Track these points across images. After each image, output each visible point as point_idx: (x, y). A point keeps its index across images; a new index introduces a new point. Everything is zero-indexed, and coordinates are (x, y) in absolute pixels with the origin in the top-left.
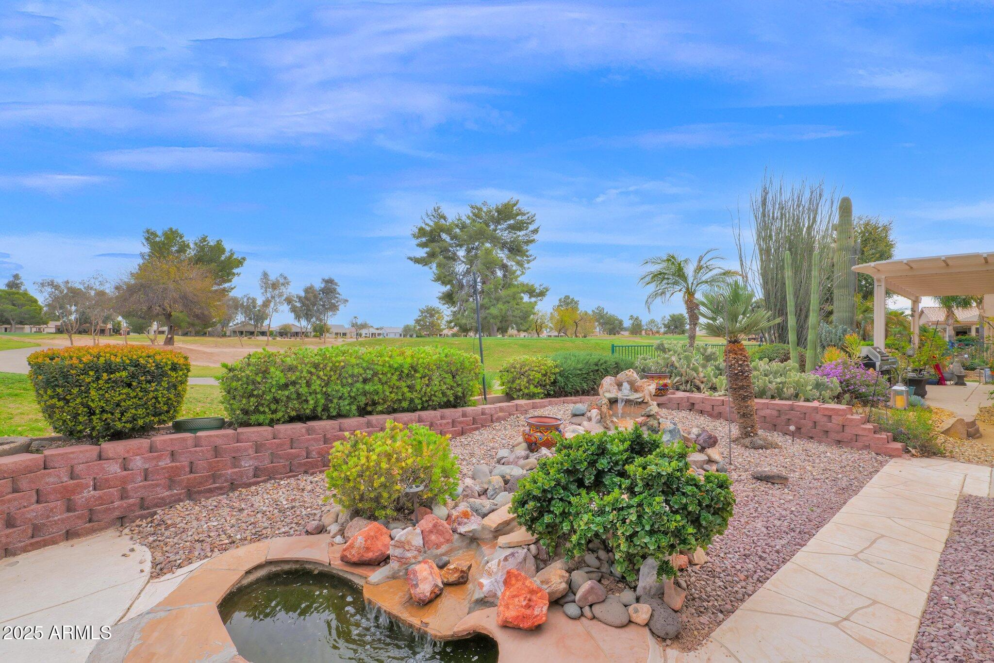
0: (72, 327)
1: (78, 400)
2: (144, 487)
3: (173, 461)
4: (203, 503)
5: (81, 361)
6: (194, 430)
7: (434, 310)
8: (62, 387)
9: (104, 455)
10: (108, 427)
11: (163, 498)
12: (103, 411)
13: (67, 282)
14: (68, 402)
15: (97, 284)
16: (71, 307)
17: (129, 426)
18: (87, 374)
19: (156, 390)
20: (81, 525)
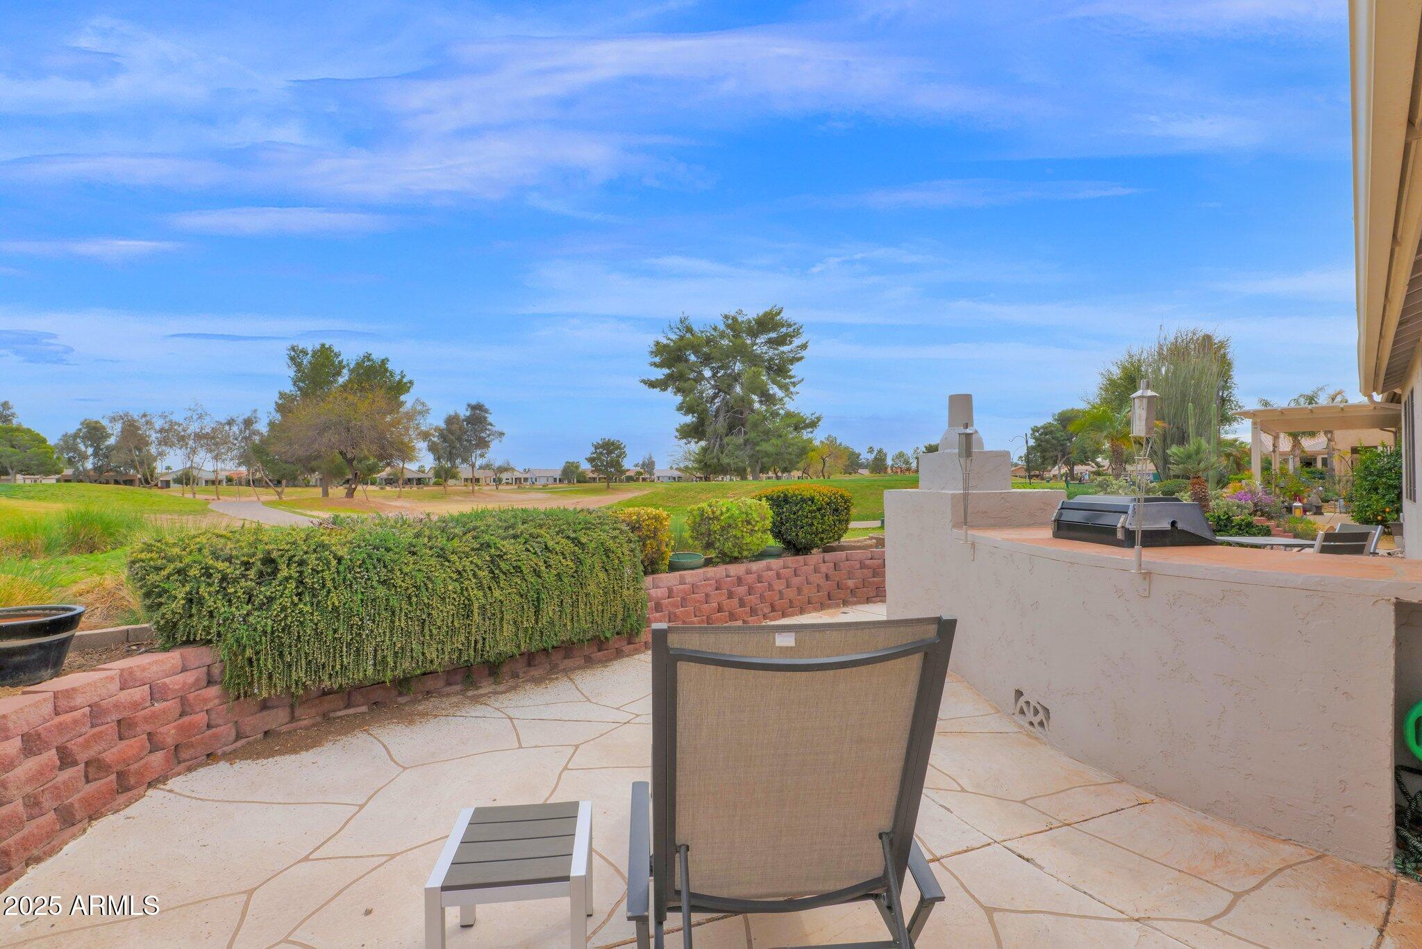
7: (613, 444)
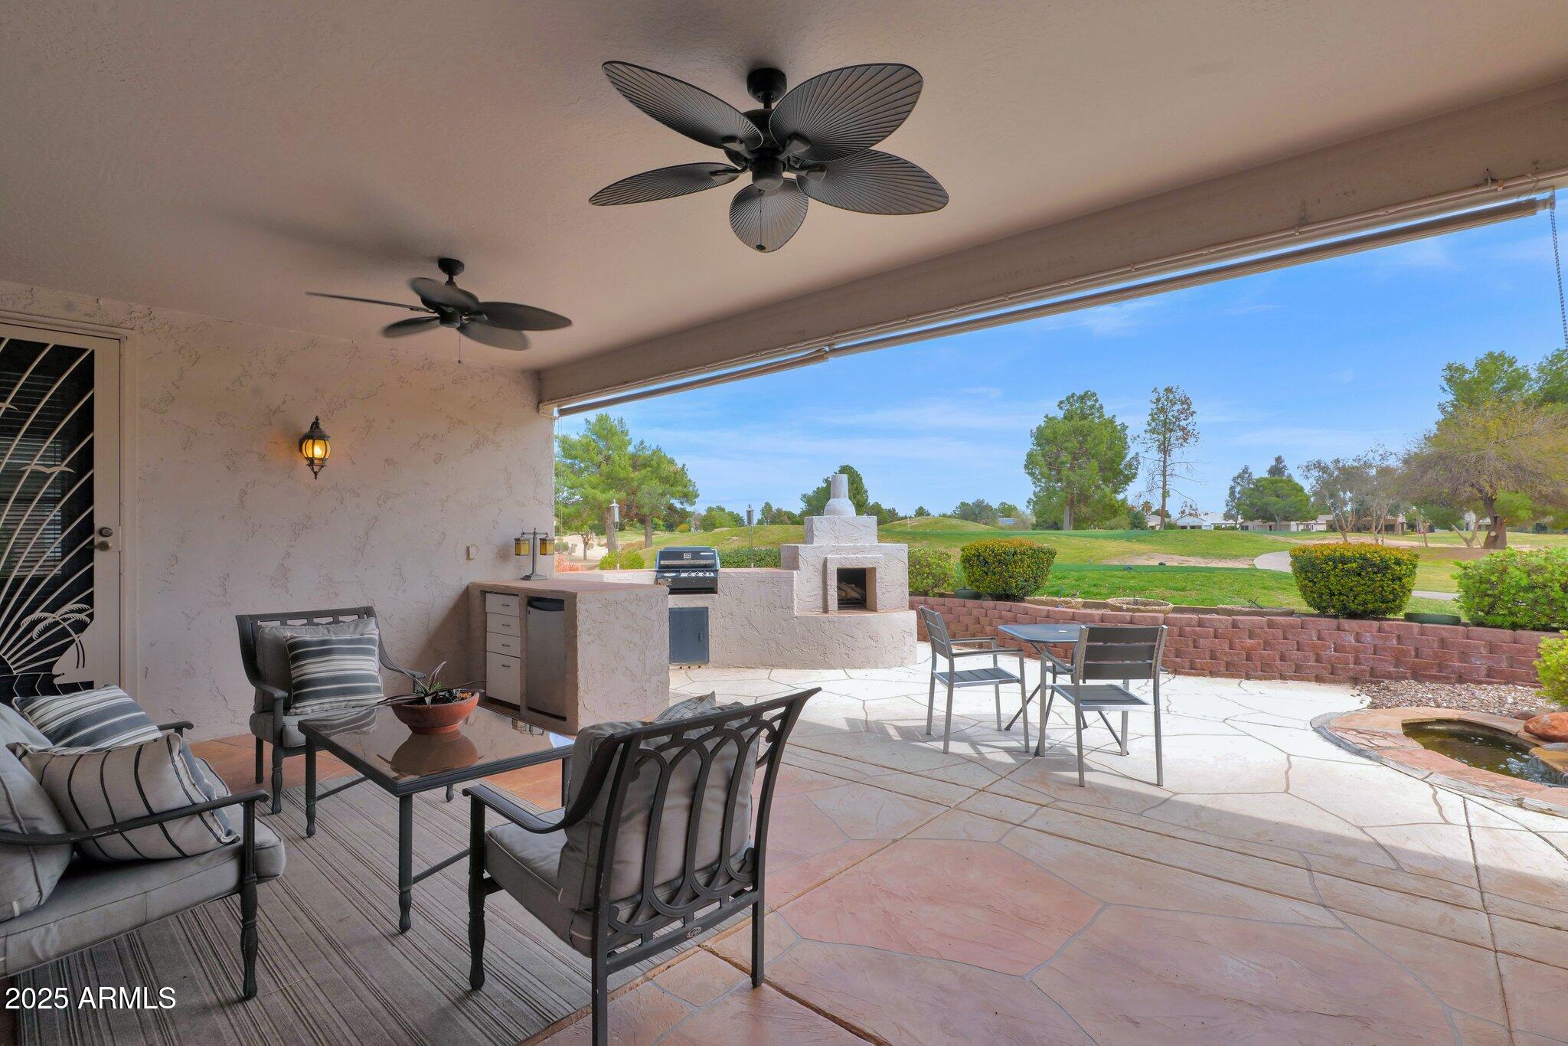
0: (1346, 522)
1: (1322, 583)
2: (1373, 659)
3: (1399, 644)
4: (1427, 685)
5: (1323, 554)
6: (1422, 622)
8: (1311, 572)
9: (1342, 628)
10: (1345, 608)
11: (1389, 672)
12: (1340, 594)
13: (1337, 461)
14: (1315, 583)
15: (1378, 458)
16: (1345, 493)
17: (1361, 608)
18: (1327, 563)
19: (1382, 580)
20: (1326, 674)
